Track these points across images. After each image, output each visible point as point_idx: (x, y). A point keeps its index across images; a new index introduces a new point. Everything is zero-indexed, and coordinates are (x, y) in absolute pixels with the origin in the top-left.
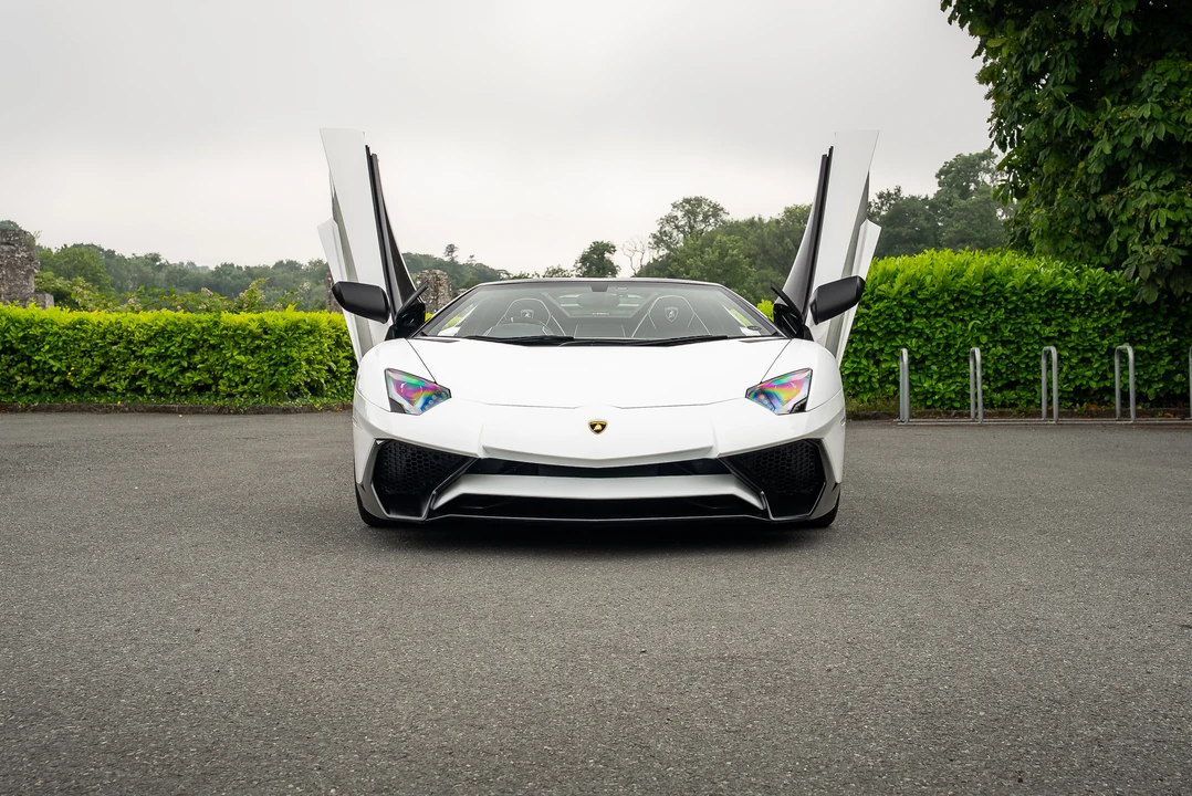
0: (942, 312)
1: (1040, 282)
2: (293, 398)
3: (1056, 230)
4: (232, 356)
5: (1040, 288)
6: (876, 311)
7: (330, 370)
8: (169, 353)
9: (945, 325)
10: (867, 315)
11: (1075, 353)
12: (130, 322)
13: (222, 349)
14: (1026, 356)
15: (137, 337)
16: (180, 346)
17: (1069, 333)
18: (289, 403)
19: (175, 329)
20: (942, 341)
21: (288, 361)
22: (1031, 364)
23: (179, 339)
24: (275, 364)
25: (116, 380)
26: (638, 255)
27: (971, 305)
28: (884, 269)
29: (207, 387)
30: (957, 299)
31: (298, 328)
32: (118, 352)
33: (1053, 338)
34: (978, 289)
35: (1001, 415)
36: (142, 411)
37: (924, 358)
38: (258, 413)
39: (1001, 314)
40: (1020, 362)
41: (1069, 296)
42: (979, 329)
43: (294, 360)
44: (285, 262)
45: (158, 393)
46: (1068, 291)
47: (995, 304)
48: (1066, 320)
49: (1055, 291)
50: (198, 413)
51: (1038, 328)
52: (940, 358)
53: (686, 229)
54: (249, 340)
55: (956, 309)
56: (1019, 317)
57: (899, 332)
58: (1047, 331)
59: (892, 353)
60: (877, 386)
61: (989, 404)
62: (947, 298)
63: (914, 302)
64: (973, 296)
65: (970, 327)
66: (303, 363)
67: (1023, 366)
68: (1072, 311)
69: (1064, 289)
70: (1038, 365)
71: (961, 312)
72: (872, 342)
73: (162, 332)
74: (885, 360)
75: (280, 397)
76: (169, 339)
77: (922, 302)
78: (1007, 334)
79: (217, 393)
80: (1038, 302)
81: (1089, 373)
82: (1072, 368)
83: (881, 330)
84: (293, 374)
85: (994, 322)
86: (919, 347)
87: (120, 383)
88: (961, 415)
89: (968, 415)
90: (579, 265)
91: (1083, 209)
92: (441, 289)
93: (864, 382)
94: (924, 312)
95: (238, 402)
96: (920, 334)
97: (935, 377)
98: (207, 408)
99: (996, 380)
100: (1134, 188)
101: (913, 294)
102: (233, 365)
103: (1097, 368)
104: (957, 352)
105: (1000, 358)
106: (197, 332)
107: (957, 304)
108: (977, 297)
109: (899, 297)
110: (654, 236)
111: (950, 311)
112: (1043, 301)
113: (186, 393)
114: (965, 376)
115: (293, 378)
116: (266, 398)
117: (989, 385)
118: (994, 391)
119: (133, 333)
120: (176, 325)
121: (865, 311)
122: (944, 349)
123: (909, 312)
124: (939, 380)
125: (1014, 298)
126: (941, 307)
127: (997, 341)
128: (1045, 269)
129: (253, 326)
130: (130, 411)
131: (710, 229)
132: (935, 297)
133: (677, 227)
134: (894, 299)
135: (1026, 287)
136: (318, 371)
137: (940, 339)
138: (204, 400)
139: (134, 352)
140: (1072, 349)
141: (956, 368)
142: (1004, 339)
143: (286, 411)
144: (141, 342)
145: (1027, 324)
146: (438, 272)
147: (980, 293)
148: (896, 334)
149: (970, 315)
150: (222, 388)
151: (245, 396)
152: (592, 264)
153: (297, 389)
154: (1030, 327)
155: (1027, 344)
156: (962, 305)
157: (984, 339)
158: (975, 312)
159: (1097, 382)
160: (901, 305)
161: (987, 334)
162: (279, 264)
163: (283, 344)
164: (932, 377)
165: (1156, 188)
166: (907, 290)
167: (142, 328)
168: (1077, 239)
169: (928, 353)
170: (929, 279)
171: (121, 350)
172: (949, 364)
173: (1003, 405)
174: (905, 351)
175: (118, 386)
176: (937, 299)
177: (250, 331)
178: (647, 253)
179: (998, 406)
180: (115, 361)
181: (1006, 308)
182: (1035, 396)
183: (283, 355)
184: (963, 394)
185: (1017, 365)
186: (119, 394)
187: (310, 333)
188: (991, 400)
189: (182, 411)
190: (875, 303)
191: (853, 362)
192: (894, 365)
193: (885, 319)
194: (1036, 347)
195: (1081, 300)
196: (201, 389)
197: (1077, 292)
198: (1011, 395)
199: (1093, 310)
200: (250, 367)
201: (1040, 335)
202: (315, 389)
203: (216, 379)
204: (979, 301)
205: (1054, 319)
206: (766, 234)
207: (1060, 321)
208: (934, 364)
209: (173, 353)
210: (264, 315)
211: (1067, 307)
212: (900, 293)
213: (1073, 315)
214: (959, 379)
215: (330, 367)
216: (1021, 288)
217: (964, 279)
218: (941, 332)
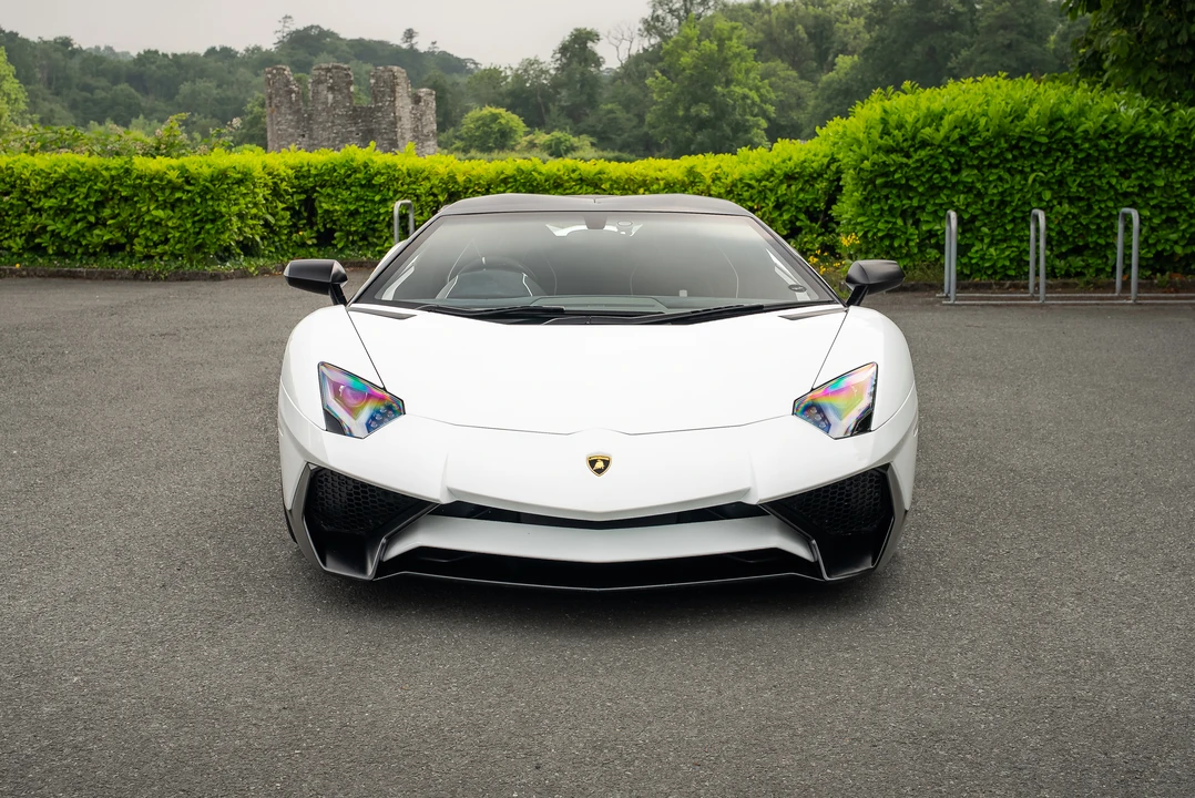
0: (997, 161)
1: (1119, 125)
2: (223, 260)
3: (1138, 55)
4: (148, 211)
5: (1119, 134)
6: (917, 161)
7: (267, 224)
8: (72, 207)
9: (1000, 179)
10: (907, 165)
11: (1157, 212)
12: (24, 167)
13: (136, 202)
14: (1098, 216)
15: (34, 186)
16: (85, 198)
17: (1151, 188)
18: (219, 268)
19: (78, 177)
20: (996, 198)
21: (216, 217)
22: (1103, 225)
23: (85, 190)
24: (200, 221)
25: (10, 237)
26: (626, 44)
27: (1033, 154)
28: (928, 109)
29: (121, 247)
30: (1016, 147)
31: (227, 177)
32: (11, 204)
33: (1132, 193)
34: (1040, 135)
35: (1065, 286)
36: (43, 276)
37: (973, 218)
38: (181, 280)
39: (1069, 164)
40: (1091, 223)
41: (1155, 143)
42: (1042, 183)
43: (223, 216)
44: (218, 49)
45: (60, 253)
46: (1153, 137)
47: (1062, 151)
48: (1150, 171)
49: (1138, 137)
50: (110, 278)
51: (1114, 181)
52: (993, 218)
53: (682, 13)
54: (168, 192)
55: (1015, 159)
56: (1091, 168)
57: (945, 187)
58: (1125, 185)
59: (935, 212)
60: (916, 250)
61: (1051, 273)
62: (1004, 145)
63: (963, 150)
64: (1036, 143)
65: (1030, 181)
66: (234, 219)
67: (1093, 227)
68: (1157, 161)
69: (1148, 134)
70: (1112, 227)
71: (1020, 162)
72: (910, 199)
73: (63, 181)
74: (928, 222)
75: (206, 260)
76: (72, 189)
77: (974, 150)
78: (1074, 189)
79: (132, 254)
80: (1116, 150)
81: (1174, 237)
82: (1153, 229)
83: (923, 183)
84: (222, 233)
85: (1061, 175)
86: (968, 205)
87: (15, 241)
88: (1016, 287)
89: (1026, 287)
90: (558, 56)
91: (1173, 30)
92: (398, 89)
93: (900, 246)
94: (975, 162)
95: (157, 266)
96: (969, 189)
97: (987, 240)
98: (120, 273)
99: (1060, 244)
101: (963, 140)
102: (150, 222)
103: (1184, 231)
104: (1013, 211)
105: (1066, 217)
106: (105, 182)
107: (1016, 153)
108: (1040, 144)
109: (946, 144)
110: (645, 21)
111: (1007, 161)
112: (1121, 149)
113: (95, 254)
114: (1024, 239)
115: (222, 237)
116: (191, 261)
117: (1051, 250)
118: (1058, 256)
119: (27, 182)
120: (79, 172)
121: (905, 160)
122: (998, 207)
123: (958, 162)
124: (991, 244)
125: (1087, 145)
126: (997, 156)
127: (1063, 197)
128: (1123, 107)
129: (173, 175)
130: (28, 275)
131: (710, 13)
132: (988, 144)
133: (671, 11)
134: (940, 146)
135: (1100, 130)
136: (252, 228)
137: (994, 194)
138: (117, 263)
139: (30, 204)
140: (1154, 207)
141: (1012, 230)
142: (1071, 195)
143: (215, 277)
144: (38, 193)
145: (1100, 177)
146: (395, 68)
147: (1044, 140)
148: (941, 189)
149: (1032, 166)
150: (138, 248)
151: (165, 258)
152: (574, 55)
153: (227, 249)
154: (1104, 181)
155: (1099, 201)
156: (1022, 154)
157: (1047, 195)
158: (1037, 163)
159: (1184, 247)
160: (948, 153)
161: (1051, 189)
162: (212, 51)
163: (208, 197)
164: (982, 241)
166: (955, 135)
167: (38, 174)
168: (1164, 67)
169: (978, 212)
170: (983, 121)
171: (15, 202)
172: (1003, 226)
173: (1068, 275)
174: (953, 215)
175: (12, 245)
176: (992, 147)
177: (170, 181)
178: (635, 42)
179: (1062, 276)
180: (7, 215)
181: (1075, 158)
182: (1106, 264)
183: (210, 209)
184: (1020, 261)
185: (1086, 227)
186: (13, 254)
187: (240, 182)
188: (1053, 268)
189: (90, 277)
190: (915, 151)
191: (887, 222)
192: (937, 227)
193: (927, 171)
194: (1111, 204)
195: (1169, 147)
196: (112, 249)
197: (1164, 137)
198: (1078, 262)
199: (1183, 159)
200: (170, 224)
201: (1116, 190)
202: (249, 248)
203: (131, 237)
204: (1044, 149)
205: (1133, 171)
206: (774, 21)
207: (1141, 173)
208: (985, 225)
209: (78, 206)
210: (183, 160)
211: (1151, 156)
212: (947, 138)
213: (1158, 166)
214: (1015, 243)
215: (266, 221)
216: (1095, 132)
217: (1025, 122)
218: (995, 187)
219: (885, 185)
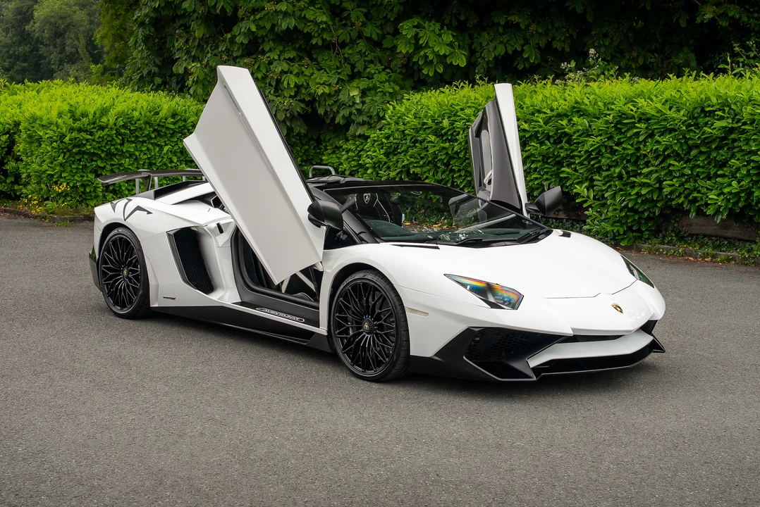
0: (145, 139)
6: (99, 138)
9: (148, 149)
27: (165, 135)
30: (156, 130)
34: (169, 123)
42: (171, 152)
47: (181, 134)
55: (155, 138)
57: (117, 154)
59: (112, 169)
62: (150, 129)
63: (126, 131)
64: (167, 128)
65: (165, 151)
71: (159, 139)
72: (96, 161)
77: (132, 131)
83: (104, 152)
85: (181, 147)
86: (131, 165)
93: (90, 192)
94: (133, 139)
96: (132, 155)
100: (268, 57)
101: (124, 126)
107: (156, 134)
108: (170, 129)
109: (115, 127)
111: (151, 138)
121: (90, 137)
123: (123, 139)
126: (146, 136)
127: (183, 160)
132: (141, 128)
134: (112, 129)
137: (146, 159)
142: (187, 158)
147: (172, 126)
148: (115, 155)
149: (165, 141)
156: (160, 135)
157: (174, 159)
158: (168, 140)
160: (118, 133)
161: (176, 155)
165: (285, 59)
166: (120, 122)
170: (135, 114)
176: (143, 130)
191: (81, 176)
193: (107, 144)
204: (171, 132)
212: (115, 124)
217: (160, 116)
218: (145, 154)
219: (78, 153)
